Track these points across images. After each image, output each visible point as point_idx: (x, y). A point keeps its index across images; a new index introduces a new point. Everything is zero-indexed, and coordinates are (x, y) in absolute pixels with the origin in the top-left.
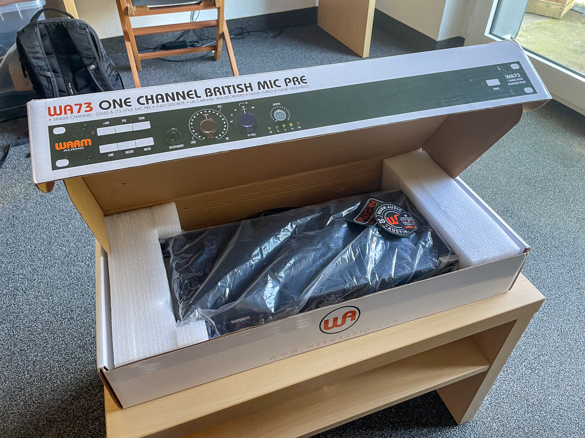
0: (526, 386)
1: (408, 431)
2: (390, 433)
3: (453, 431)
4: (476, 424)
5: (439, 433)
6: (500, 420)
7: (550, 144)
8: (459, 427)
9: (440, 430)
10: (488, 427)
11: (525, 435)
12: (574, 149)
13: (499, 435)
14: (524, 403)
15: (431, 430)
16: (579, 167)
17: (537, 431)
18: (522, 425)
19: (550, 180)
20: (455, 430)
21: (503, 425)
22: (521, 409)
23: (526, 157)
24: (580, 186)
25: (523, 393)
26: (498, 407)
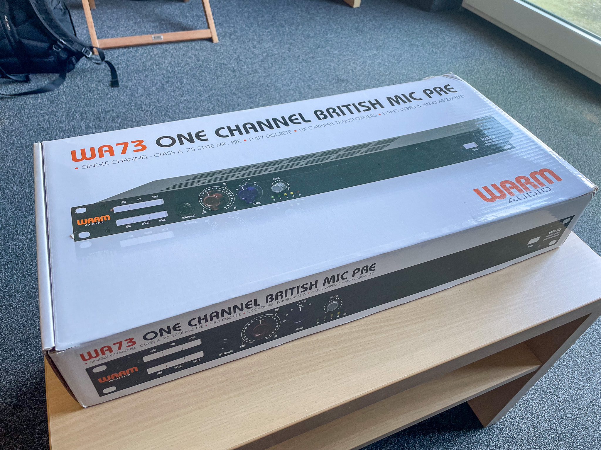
0: (556, 380)
1: (428, 436)
2: (407, 439)
3: (479, 435)
4: (504, 425)
5: (463, 438)
6: (529, 421)
7: (560, 110)
8: (485, 430)
9: (464, 434)
10: (517, 429)
11: (558, 437)
12: (584, 116)
13: (530, 438)
14: (555, 399)
15: (454, 435)
16: (592, 136)
17: (571, 431)
18: (554, 425)
19: (563, 148)
20: (481, 434)
21: (534, 426)
22: (552, 406)
23: (536, 123)
24: (594, 155)
25: (552, 388)
26: (527, 405)
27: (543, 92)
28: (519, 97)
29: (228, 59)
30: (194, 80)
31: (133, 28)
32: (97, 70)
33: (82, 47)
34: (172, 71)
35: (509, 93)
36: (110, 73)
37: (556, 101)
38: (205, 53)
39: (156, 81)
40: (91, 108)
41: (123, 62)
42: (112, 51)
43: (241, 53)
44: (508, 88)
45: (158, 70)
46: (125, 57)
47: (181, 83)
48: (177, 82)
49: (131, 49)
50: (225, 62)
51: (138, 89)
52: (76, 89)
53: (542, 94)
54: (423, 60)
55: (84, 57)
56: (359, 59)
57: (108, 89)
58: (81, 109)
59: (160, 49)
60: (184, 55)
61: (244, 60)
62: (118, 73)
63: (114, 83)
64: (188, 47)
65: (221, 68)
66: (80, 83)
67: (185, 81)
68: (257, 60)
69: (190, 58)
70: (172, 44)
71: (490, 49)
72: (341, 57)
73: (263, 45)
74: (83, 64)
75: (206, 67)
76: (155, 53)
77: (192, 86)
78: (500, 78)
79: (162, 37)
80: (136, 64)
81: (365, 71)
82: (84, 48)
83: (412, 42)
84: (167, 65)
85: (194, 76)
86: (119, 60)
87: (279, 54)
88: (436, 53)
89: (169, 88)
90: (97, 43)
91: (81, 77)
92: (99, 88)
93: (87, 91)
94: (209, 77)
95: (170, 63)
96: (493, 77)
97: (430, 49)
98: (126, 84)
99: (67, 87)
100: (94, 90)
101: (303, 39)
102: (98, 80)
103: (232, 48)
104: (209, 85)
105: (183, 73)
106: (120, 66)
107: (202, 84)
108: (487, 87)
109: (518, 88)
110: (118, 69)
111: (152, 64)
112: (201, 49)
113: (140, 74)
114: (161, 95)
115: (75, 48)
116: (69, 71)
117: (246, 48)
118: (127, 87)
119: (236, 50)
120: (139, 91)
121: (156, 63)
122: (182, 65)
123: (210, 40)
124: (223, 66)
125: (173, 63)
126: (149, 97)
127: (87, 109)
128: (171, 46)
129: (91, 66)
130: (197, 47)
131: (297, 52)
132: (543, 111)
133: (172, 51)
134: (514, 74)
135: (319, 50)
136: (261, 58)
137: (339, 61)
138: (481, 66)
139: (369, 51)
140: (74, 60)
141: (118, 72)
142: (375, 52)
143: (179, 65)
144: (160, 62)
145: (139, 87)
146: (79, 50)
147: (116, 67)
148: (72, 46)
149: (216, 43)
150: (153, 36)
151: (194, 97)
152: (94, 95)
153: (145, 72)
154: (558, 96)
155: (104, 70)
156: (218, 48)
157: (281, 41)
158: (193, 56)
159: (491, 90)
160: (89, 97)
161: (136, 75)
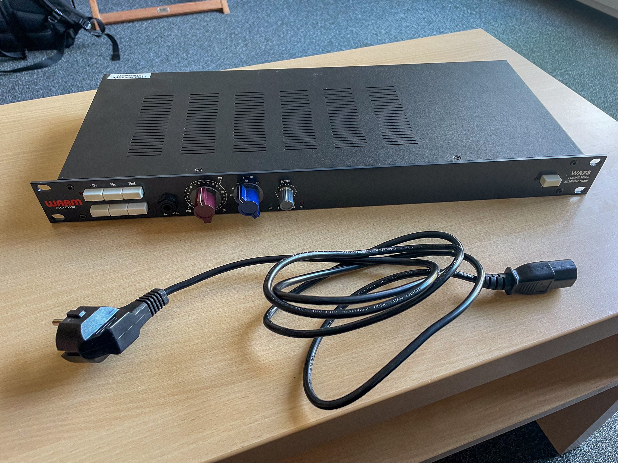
27: (595, 49)
28: (568, 55)
29: (239, 29)
30: (201, 51)
31: (140, 3)
32: (98, 45)
33: (79, 17)
34: (178, 43)
35: (556, 51)
36: (111, 47)
38: (215, 24)
39: (160, 54)
40: (88, 82)
41: (127, 36)
42: (115, 26)
43: (253, 23)
44: (554, 46)
45: (163, 43)
46: (129, 31)
47: (187, 54)
48: (183, 54)
49: (136, 24)
50: (236, 32)
51: (140, 62)
52: (74, 64)
54: (457, 21)
55: (82, 29)
56: (384, 23)
57: (108, 63)
58: (78, 83)
59: (167, 22)
60: (191, 26)
61: (256, 29)
62: (120, 47)
63: (116, 57)
64: (197, 19)
65: (231, 37)
66: (79, 58)
67: (191, 52)
68: (271, 28)
69: (198, 29)
70: (180, 17)
71: (533, 8)
72: (364, 22)
73: (279, 14)
74: (84, 40)
75: (215, 38)
76: (161, 26)
77: (199, 57)
78: (545, 37)
79: (168, 9)
80: (140, 38)
81: (391, 35)
82: (82, 20)
83: (444, 5)
84: (173, 37)
85: (201, 47)
86: (121, 35)
87: (295, 21)
88: (471, 14)
89: (174, 60)
90: (98, 16)
91: (81, 52)
92: (99, 62)
93: (86, 65)
94: (218, 47)
95: (177, 35)
96: (538, 35)
97: (464, 11)
98: (128, 57)
99: (65, 62)
100: (93, 65)
101: (322, 6)
102: (99, 54)
103: (244, 18)
104: (217, 55)
105: (189, 44)
106: (123, 40)
107: (210, 54)
108: (530, 45)
109: (566, 46)
110: (121, 42)
111: (157, 37)
112: (210, 21)
113: (144, 47)
114: (165, 66)
115: (71, 19)
116: (68, 46)
117: (259, 18)
118: (128, 60)
119: (248, 19)
121: (161, 36)
122: (189, 36)
123: (221, 11)
124: (233, 36)
125: (179, 35)
126: (152, 68)
127: (84, 83)
128: (179, 19)
129: (92, 41)
130: (206, 19)
131: (315, 20)
133: (179, 24)
134: (561, 32)
135: (340, 16)
136: (275, 26)
137: (362, 26)
138: (522, 25)
139: (396, 15)
140: (72, 34)
141: (120, 46)
142: (402, 16)
143: (185, 36)
144: (166, 34)
145: (142, 60)
146: (77, 21)
147: (118, 41)
148: (68, 17)
149: (227, 15)
150: (158, 9)
151: (200, 67)
152: (93, 69)
153: (149, 45)
155: (106, 44)
156: (229, 19)
157: (298, 10)
158: (202, 28)
159: (536, 48)
160: (88, 71)
161: (139, 48)
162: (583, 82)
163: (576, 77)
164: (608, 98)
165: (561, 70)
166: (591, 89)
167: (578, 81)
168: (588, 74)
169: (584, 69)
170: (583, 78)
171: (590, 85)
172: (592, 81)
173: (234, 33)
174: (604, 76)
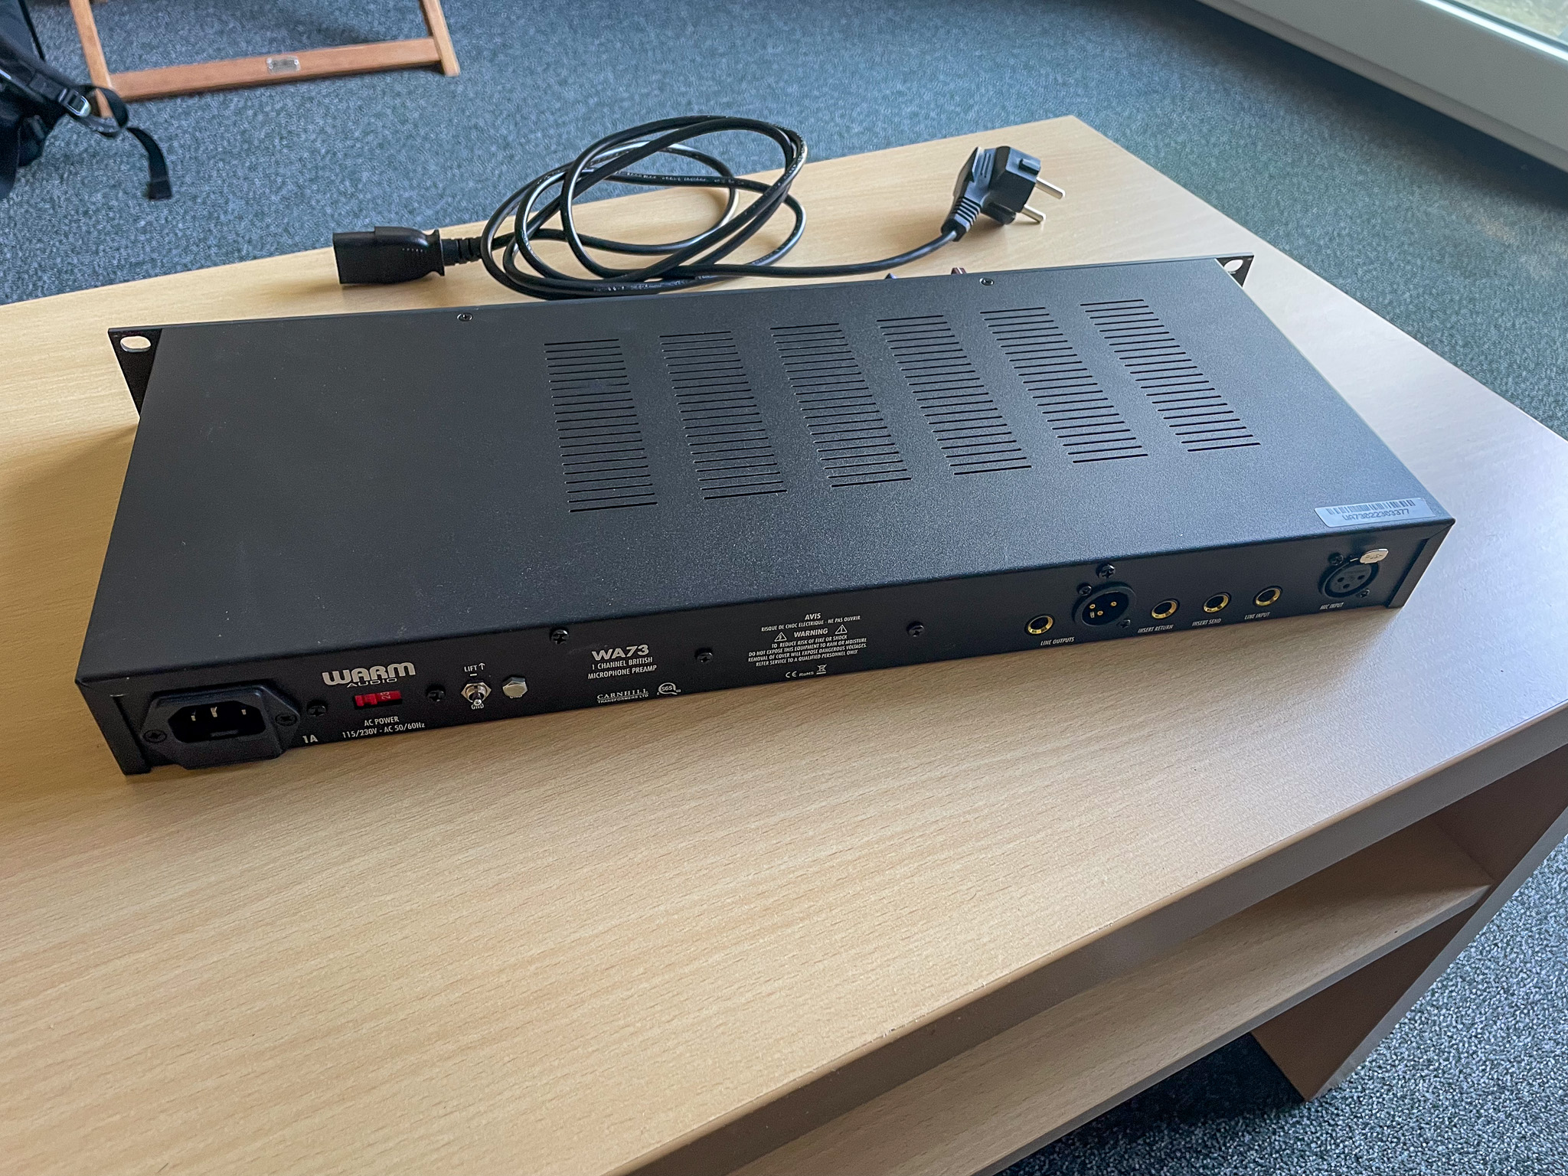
0: (1496, 945)
1: (1140, 1141)
2: (1079, 1157)
3: (1294, 1125)
4: (1364, 1090)
5: (1248, 1138)
6: (1435, 1070)
7: (1413, 216)
8: (1309, 1109)
9: (1247, 1126)
10: (1404, 1097)
11: (1524, 1111)
12: (1479, 227)
13: (1443, 1122)
14: (1500, 1001)
15: (1219, 1131)
16: (1505, 277)
17: (1560, 1092)
18: (1509, 1077)
19: (1433, 312)
20: (1298, 1122)
21: (1449, 1084)
22: (1495, 1023)
23: (1352, 249)
24: (1518, 326)
25: (1488, 968)
26: (1422, 1023)
27: (1361, 172)
28: (1298, 188)
29: (487, 116)
30: (390, 173)
31: (216, 46)
32: (109, 157)
33: (57, 85)
34: (327, 152)
35: (1271, 177)
36: (146, 163)
37: (1398, 192)
38: (422, 102)
39: (279, 180)
40: (87, 259)
41: (185, 132)
42: (152, 107)
43: (525, 99)
44: (1266, 166)
45: (285, 151)
46: (192, 120)
47: (355, 182)
48: (342, 182)
49: (208, 99)
50: (481, 123)
51: (227, 203)
52: (46, 210)
53: (1360, 178)
54: (1032, 103)
55: (66, 119)
56: (856, 105)
57: (140, 205)
58: (59, 260)
59: (292, 96)
60: (360, 108)
61: (533, 118)
62: (168, 162)
63: (159, 188)
64: (374, 87)
65: (468, 138)
66: (56, 193)
67: (365, 175)
68: (571, 115)
69: (378, 116)
70: (327, 83)
71: (1208, 69)
72: (806, 102)
73: (588, 78)
74: (68, 144)
75: (426, 138)
76: (278, 106)
77: (388, 189)
78: (1242, 142)
79: (297, 62)
80: (222, 138)
81: (876, 135)
82: (65, 91)
83: (998, 60)
84: (313, 136)
85: (390, 163)
86: (172, 130)
87: (632, 98)
88: (1064, 84)
89: (319, 197)
90: (106, 80)
91: (62, 177)
92: (114, 203)
93: (77, 212)
94: (437, 165)
95: (322, 131)
96: (1225, 139)
97: (1047, 75)
98: (193, 190)
99: (20, 204)
100: (98, 210)
101: (698, 59)
102: (112, 182)
103: (499, 88)
104: (435, 186)
105: (359, 156)
106: (176, 144)
107: (415, 182)
108: (1209, 164)
109: (1293, 164)
110: (171, 150)
111: (267, 135)
112: (410, 93)
113: (235, 162)
114: (295, 214)
115: (36, 90)
116: (25, 162)
117: (538, 87)
118: (194, 198)
119: (511, 91)
120: (231, 206)
121: (279, 133)
122: (357, 134)
123: (436, 67)
124: (474, 134)
125: (329, 130)
126: (262, 220)
127: (76, 261)
128: (325, 87)
129: (90, 146)
130: (398, 88)
131: (683, 94)
132: (1369, 221)
133: (327, 101)
134: (1278, 130)
135: (744, 85)
136: (582, 109)
137: (802, 112)
138: (1187, 113)
139: (883, 85)
140: (37, 128)
141: (169, 159)
142: (899, 87)
143: (346, 135)
144: (294, 128)
145: (231, 197)
146: (52, 97)
147: (164, 147)
148: (28, 85)
149: (453, 78)
150: (270, 61)
151: (393, 216)
152: (98, 222)
153: (247, 155)
154: (1403, 179)
155: (130, 155)
156: (460, 88)
157: (636, 68)
158: (389, 111)
159: (1224, 171)
160: (84, 228)
161: (221, 164)
162: (1338, 253)
163: (1322, 243)
164: (1399, 293)
165: (1287, 224)
166: (1360, 272)
167: (1329, 252)
168: (1349, 235)
169: (1339, 222)
170: (1339, 245)
171: (1356, 260)
172: (1360, 251)
173: (476, 127)
174: (1385, 238)
